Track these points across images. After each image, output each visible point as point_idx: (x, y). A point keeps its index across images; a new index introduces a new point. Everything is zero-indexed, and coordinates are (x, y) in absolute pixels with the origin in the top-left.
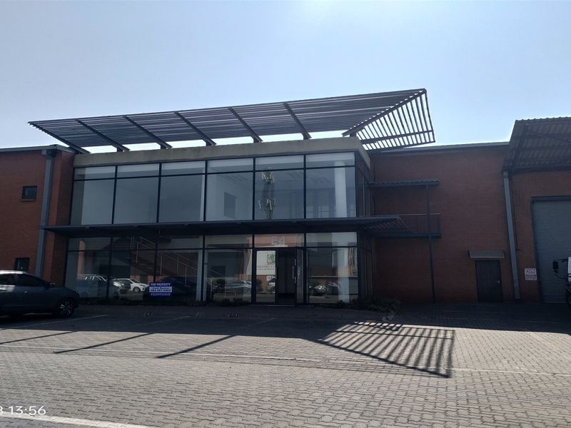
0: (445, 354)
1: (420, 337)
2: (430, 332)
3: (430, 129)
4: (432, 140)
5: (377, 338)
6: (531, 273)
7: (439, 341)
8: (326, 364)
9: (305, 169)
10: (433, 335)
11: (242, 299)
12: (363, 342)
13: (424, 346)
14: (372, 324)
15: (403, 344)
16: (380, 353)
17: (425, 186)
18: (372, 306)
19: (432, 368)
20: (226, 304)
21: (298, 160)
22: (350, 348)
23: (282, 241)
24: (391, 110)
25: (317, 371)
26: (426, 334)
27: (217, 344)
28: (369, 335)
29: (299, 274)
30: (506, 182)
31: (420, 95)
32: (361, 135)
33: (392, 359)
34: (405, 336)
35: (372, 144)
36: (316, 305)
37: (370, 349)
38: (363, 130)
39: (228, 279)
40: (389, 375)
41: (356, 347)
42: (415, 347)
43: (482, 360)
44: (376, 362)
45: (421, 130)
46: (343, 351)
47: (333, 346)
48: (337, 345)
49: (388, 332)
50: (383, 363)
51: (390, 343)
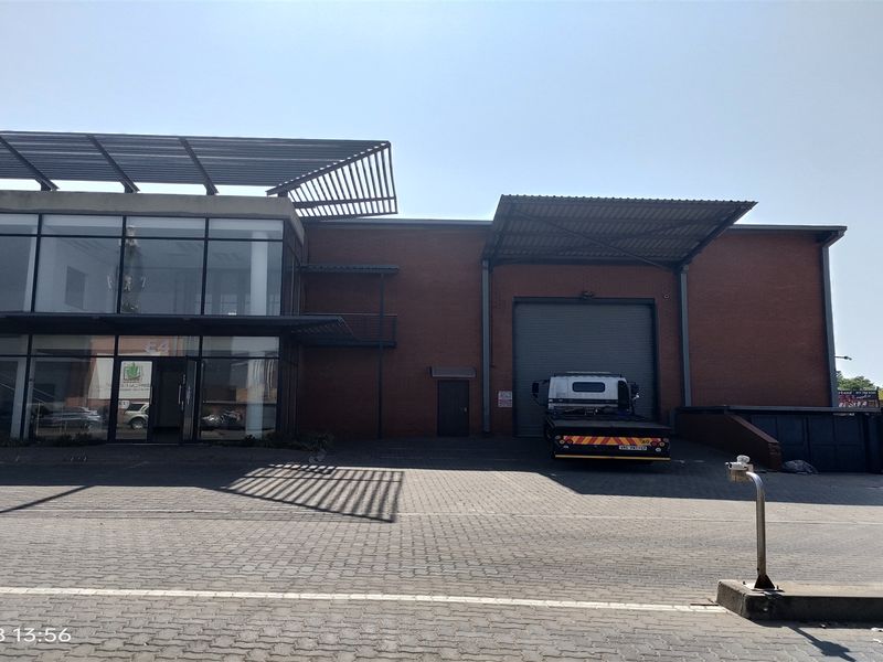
0: (391, 498)
1: (360, 480)
2: (373, 475)
3: (391, 195)
4: (393, 210)
5: (302, 484)
6: (505, 398)
7: (384, 485)
8: (236, 514)
9: (206, 239)
10: (376, 478)
11: (90, 436)
12: (285, 489)
13: (365, 490)
14: (296, 466)
15: (338, 489)
16: (308, 500)
17: (380, 275)
18: (295, 442)
19: (374, 513)
20: (64, 442)
21: (197, 225)
22: (268, 496)
23: (163, 347)
24: (341, 165)
25: (225, 523)
26: (368, 476)
27: (66, 497)
28: (292, 480)
29: (188, 397)
30: (486, 273)
31: (382, 149)
32: (294, 196)
33: (323, 506)
34: (340, 479)
35: (309, 210)
36: (211, 442)
37: (294, 496)
38: (299, 190)
39: (57, 405)
40: (321, 523)
41: (276, 495)
42: (353, 492)
43: (433, 502)
44: (303, 510)
45: (379, 196)
46: (258, 500)
47: (242, 494)
48: (250, 492)
49: (318, 476)
50: (312, 511)
51: (320, 489)
